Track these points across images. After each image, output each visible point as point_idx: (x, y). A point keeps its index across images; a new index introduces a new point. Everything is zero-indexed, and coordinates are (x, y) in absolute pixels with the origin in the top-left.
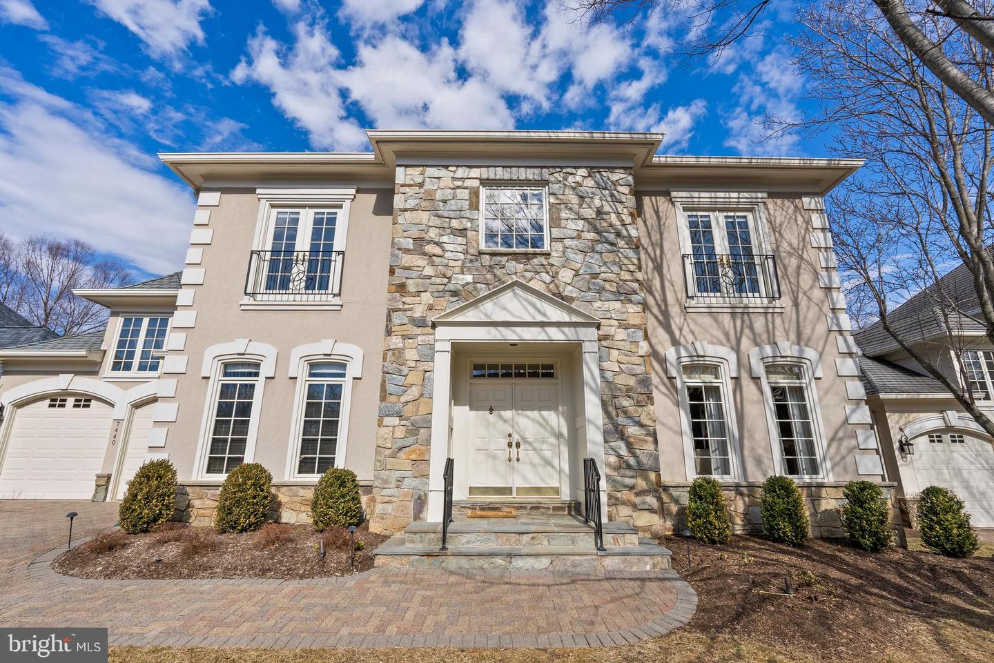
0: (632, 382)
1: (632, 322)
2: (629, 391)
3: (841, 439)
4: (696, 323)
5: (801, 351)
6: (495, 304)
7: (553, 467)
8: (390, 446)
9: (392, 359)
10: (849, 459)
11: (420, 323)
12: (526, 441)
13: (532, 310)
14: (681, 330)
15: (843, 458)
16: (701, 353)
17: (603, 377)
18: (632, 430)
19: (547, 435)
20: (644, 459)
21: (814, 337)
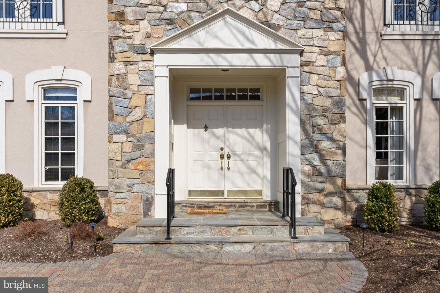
0: (328, 103)
1: (332, 49)
2: (325, 110)
4: (389, 50)
6: (207, 32)
7: (257, 174)
8: (120, 158)
9: (117, 83)
11: (140, 50)
12: (235, 154)
13: (241, 38)
14: (375, 56)
16: (390, 77)
17: (302, 99)
18: (325, 145)
19: (252, 148)
20: (333, 168)
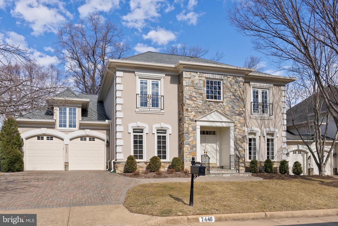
0: (241, 137)
1: (242, 122)
2: (240, 139)
3: (280, 151)
4: (252, 122)
5: (275, 130)
6: (210, 116)
7: (215, 158)
8: (187, 152)
9: (186, 130)
10: (280, 156)
11: (192, 120)
12: (208, 152)
13: (219, 118)
14: (249, 123)
15: (279, 156)
16: (253, 130)
17: (234, 136)
18: (240, 149)
19: (213, 150)
20: (242, 156)
21: (278, 126)
